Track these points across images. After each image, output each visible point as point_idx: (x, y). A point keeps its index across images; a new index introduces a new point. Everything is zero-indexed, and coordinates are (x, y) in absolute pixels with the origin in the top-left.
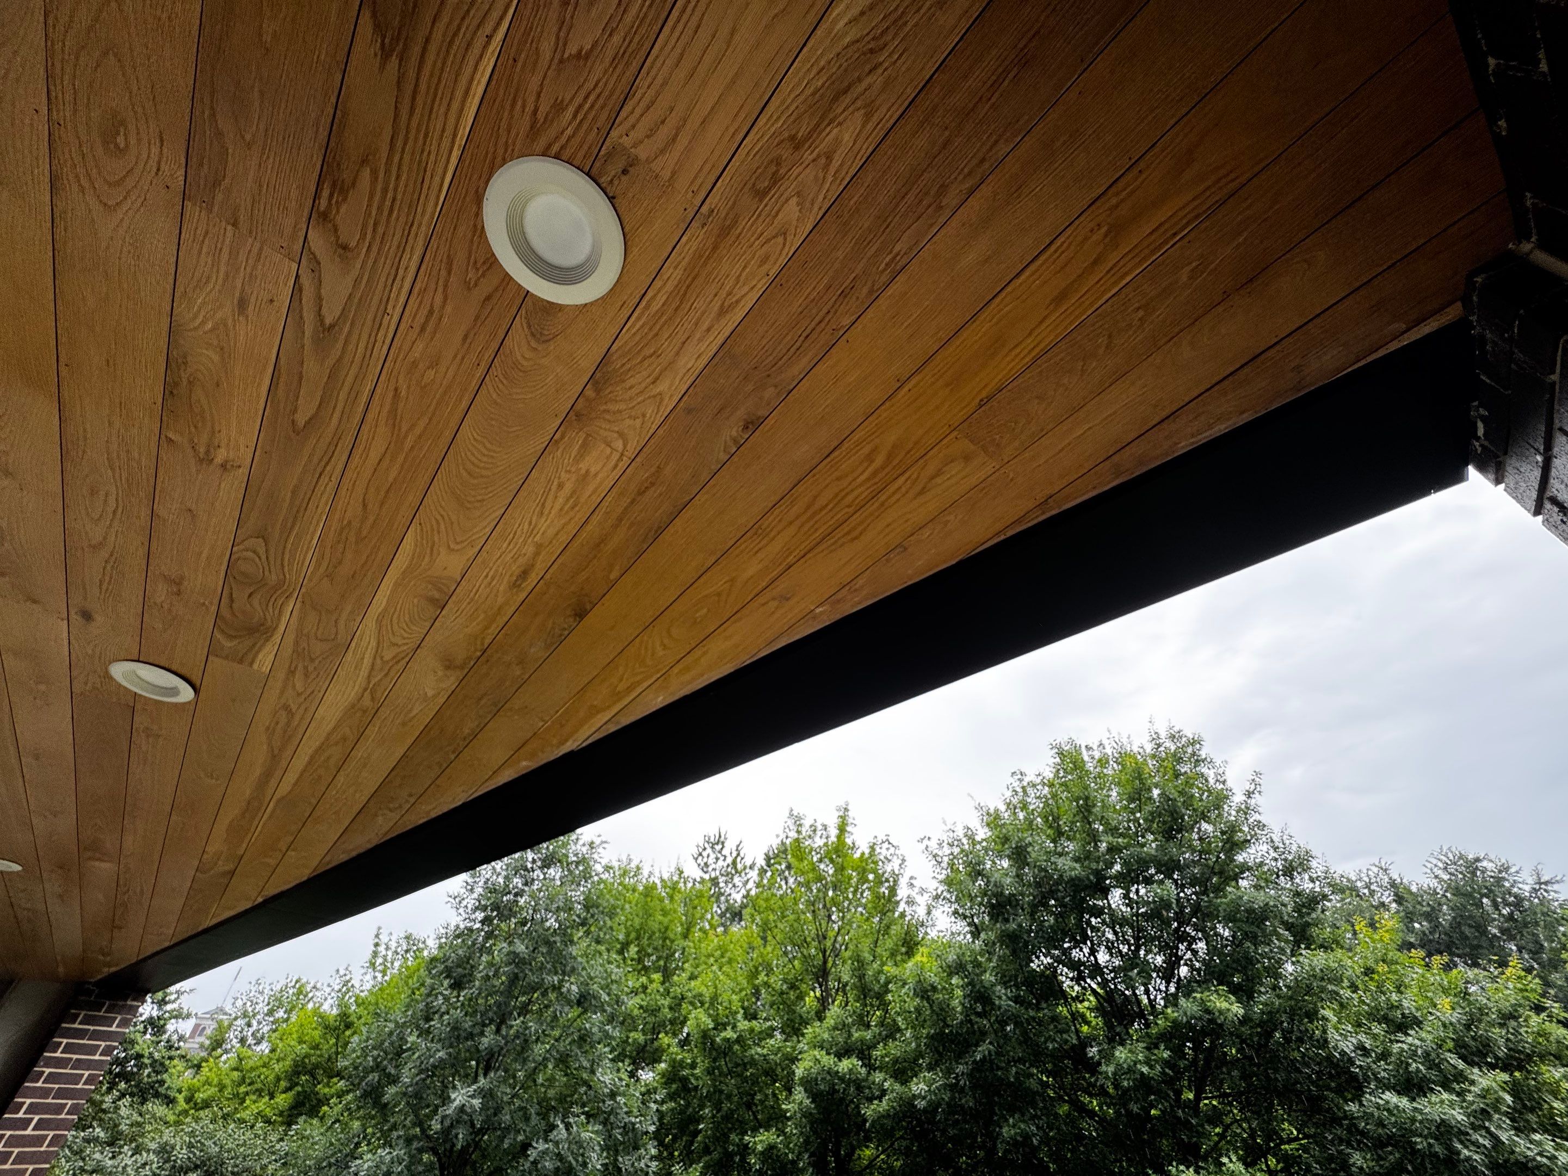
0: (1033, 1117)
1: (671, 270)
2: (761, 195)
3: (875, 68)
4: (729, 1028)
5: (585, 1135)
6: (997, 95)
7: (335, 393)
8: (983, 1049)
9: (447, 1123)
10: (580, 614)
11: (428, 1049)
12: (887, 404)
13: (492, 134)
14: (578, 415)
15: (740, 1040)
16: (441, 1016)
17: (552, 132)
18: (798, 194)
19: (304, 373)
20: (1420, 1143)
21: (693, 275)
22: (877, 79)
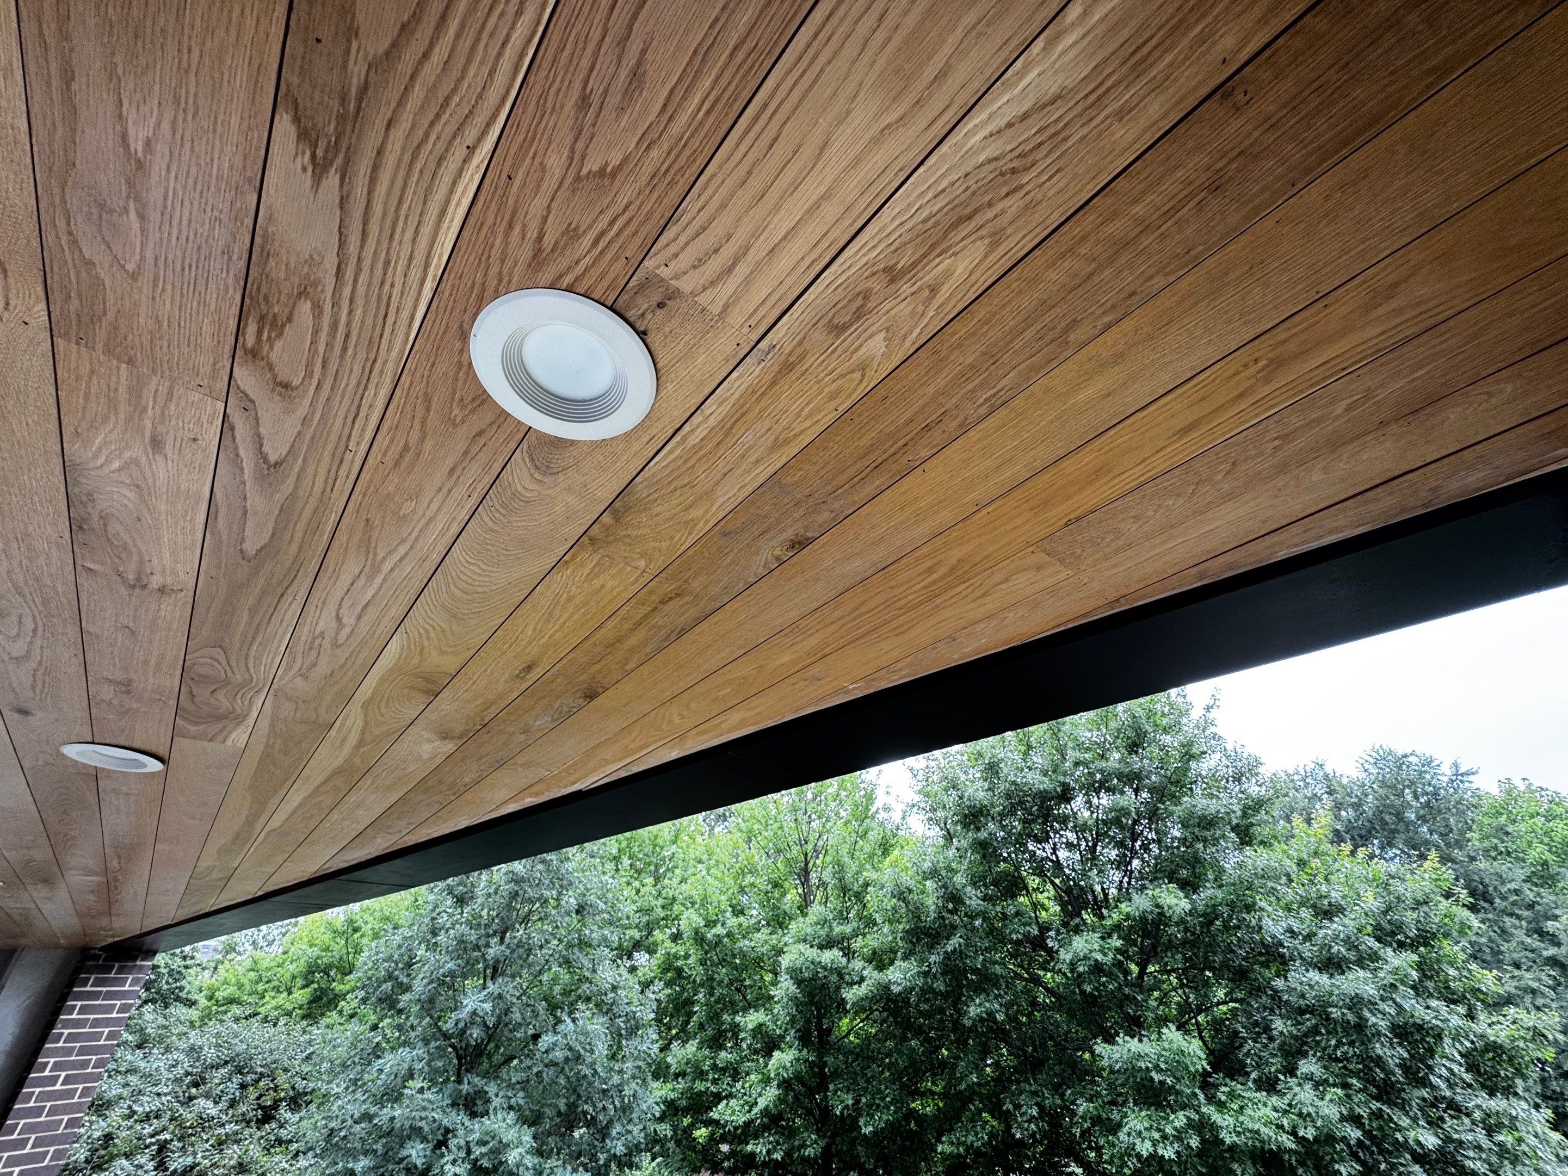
0: (997, 997)
1: (714, 407)
2: (838, 330)
3: (1015, 190)
4: (719, 926)
5: (590, 1028)
6: (1169, 223)
7: (291, 526)
8: (955, 942)
9: (461, 1025)
10: (591, 696)
11: (438, 961)
12: (960, 525)
13: (479, 264)
14: (593, 541)
15: (729, 935)
16: (447, 931)
17: (564, 263)
18: (888, 329)
19: (249, 508)
20: (1335, 1013)
21: (741, 411)
22: (1013, 204)
